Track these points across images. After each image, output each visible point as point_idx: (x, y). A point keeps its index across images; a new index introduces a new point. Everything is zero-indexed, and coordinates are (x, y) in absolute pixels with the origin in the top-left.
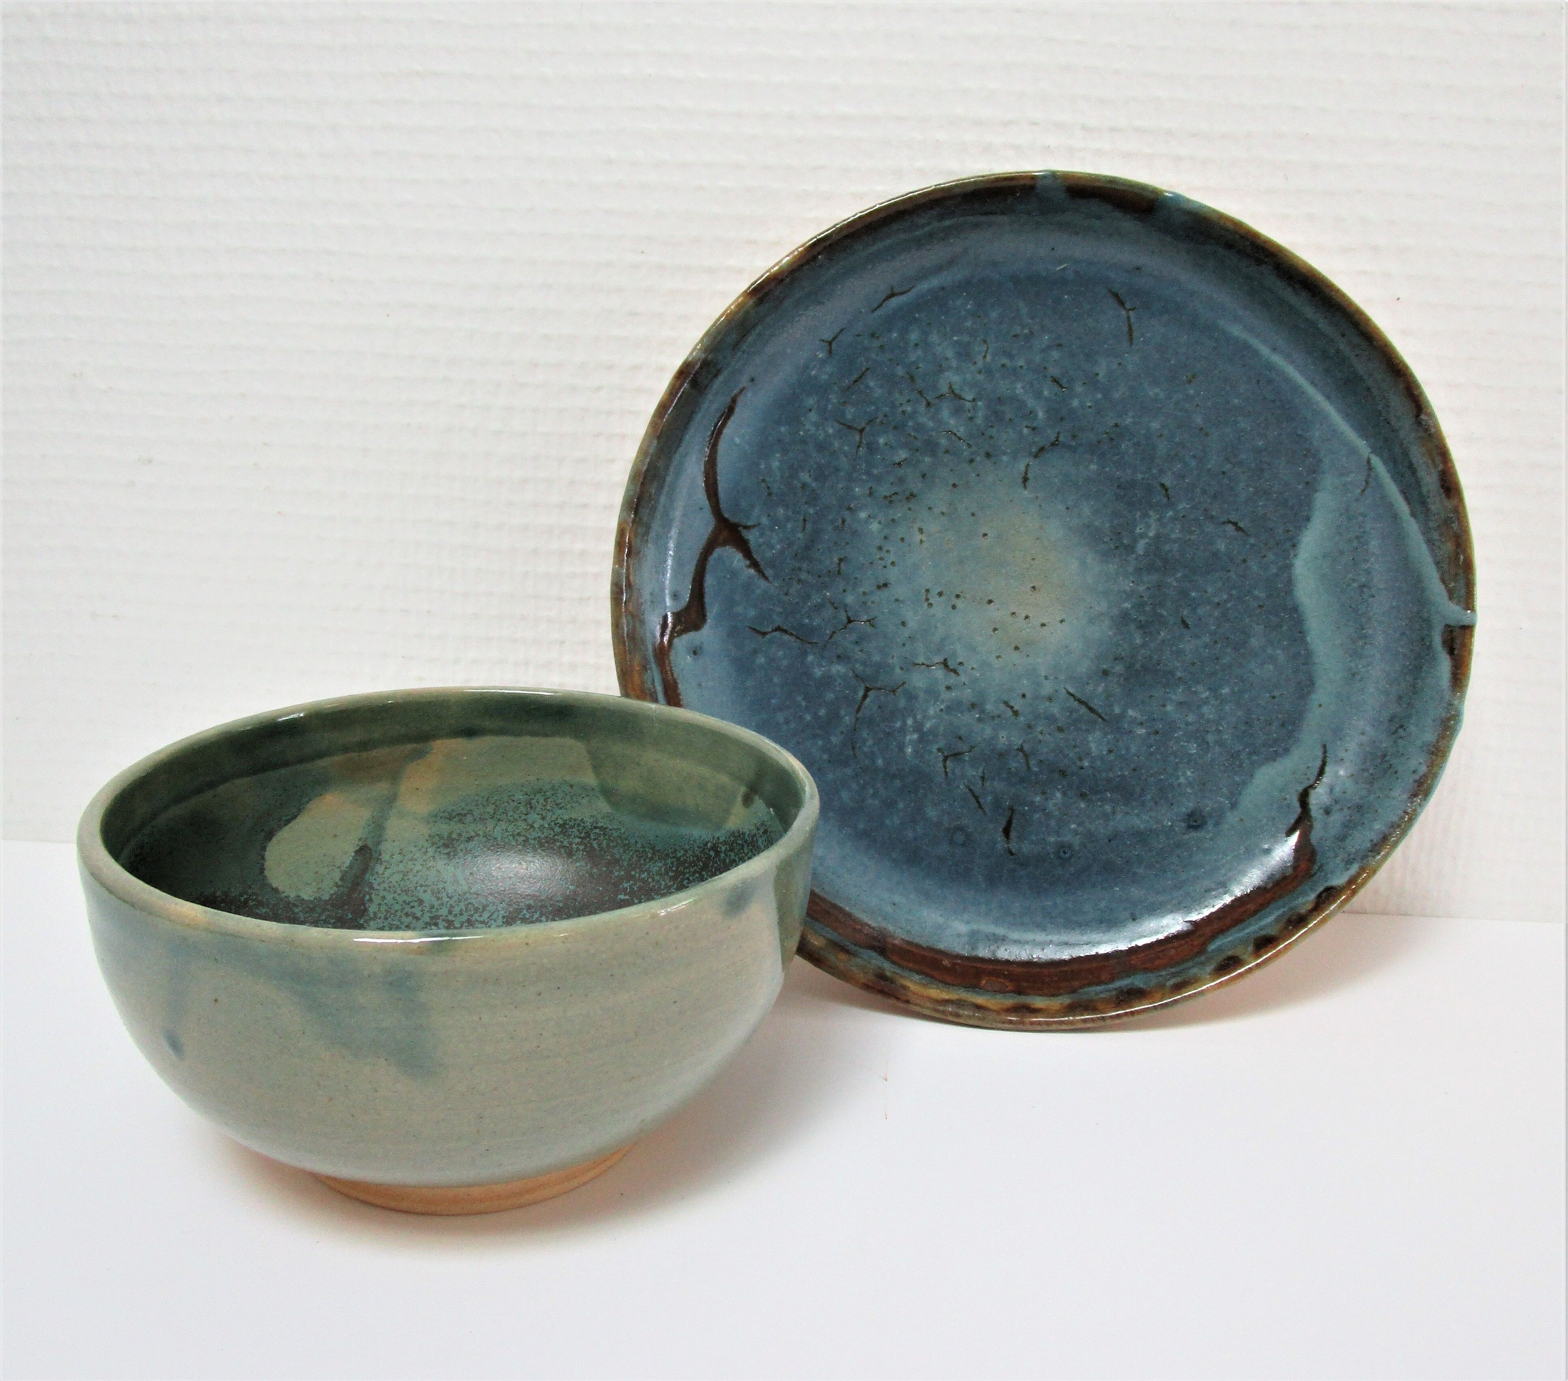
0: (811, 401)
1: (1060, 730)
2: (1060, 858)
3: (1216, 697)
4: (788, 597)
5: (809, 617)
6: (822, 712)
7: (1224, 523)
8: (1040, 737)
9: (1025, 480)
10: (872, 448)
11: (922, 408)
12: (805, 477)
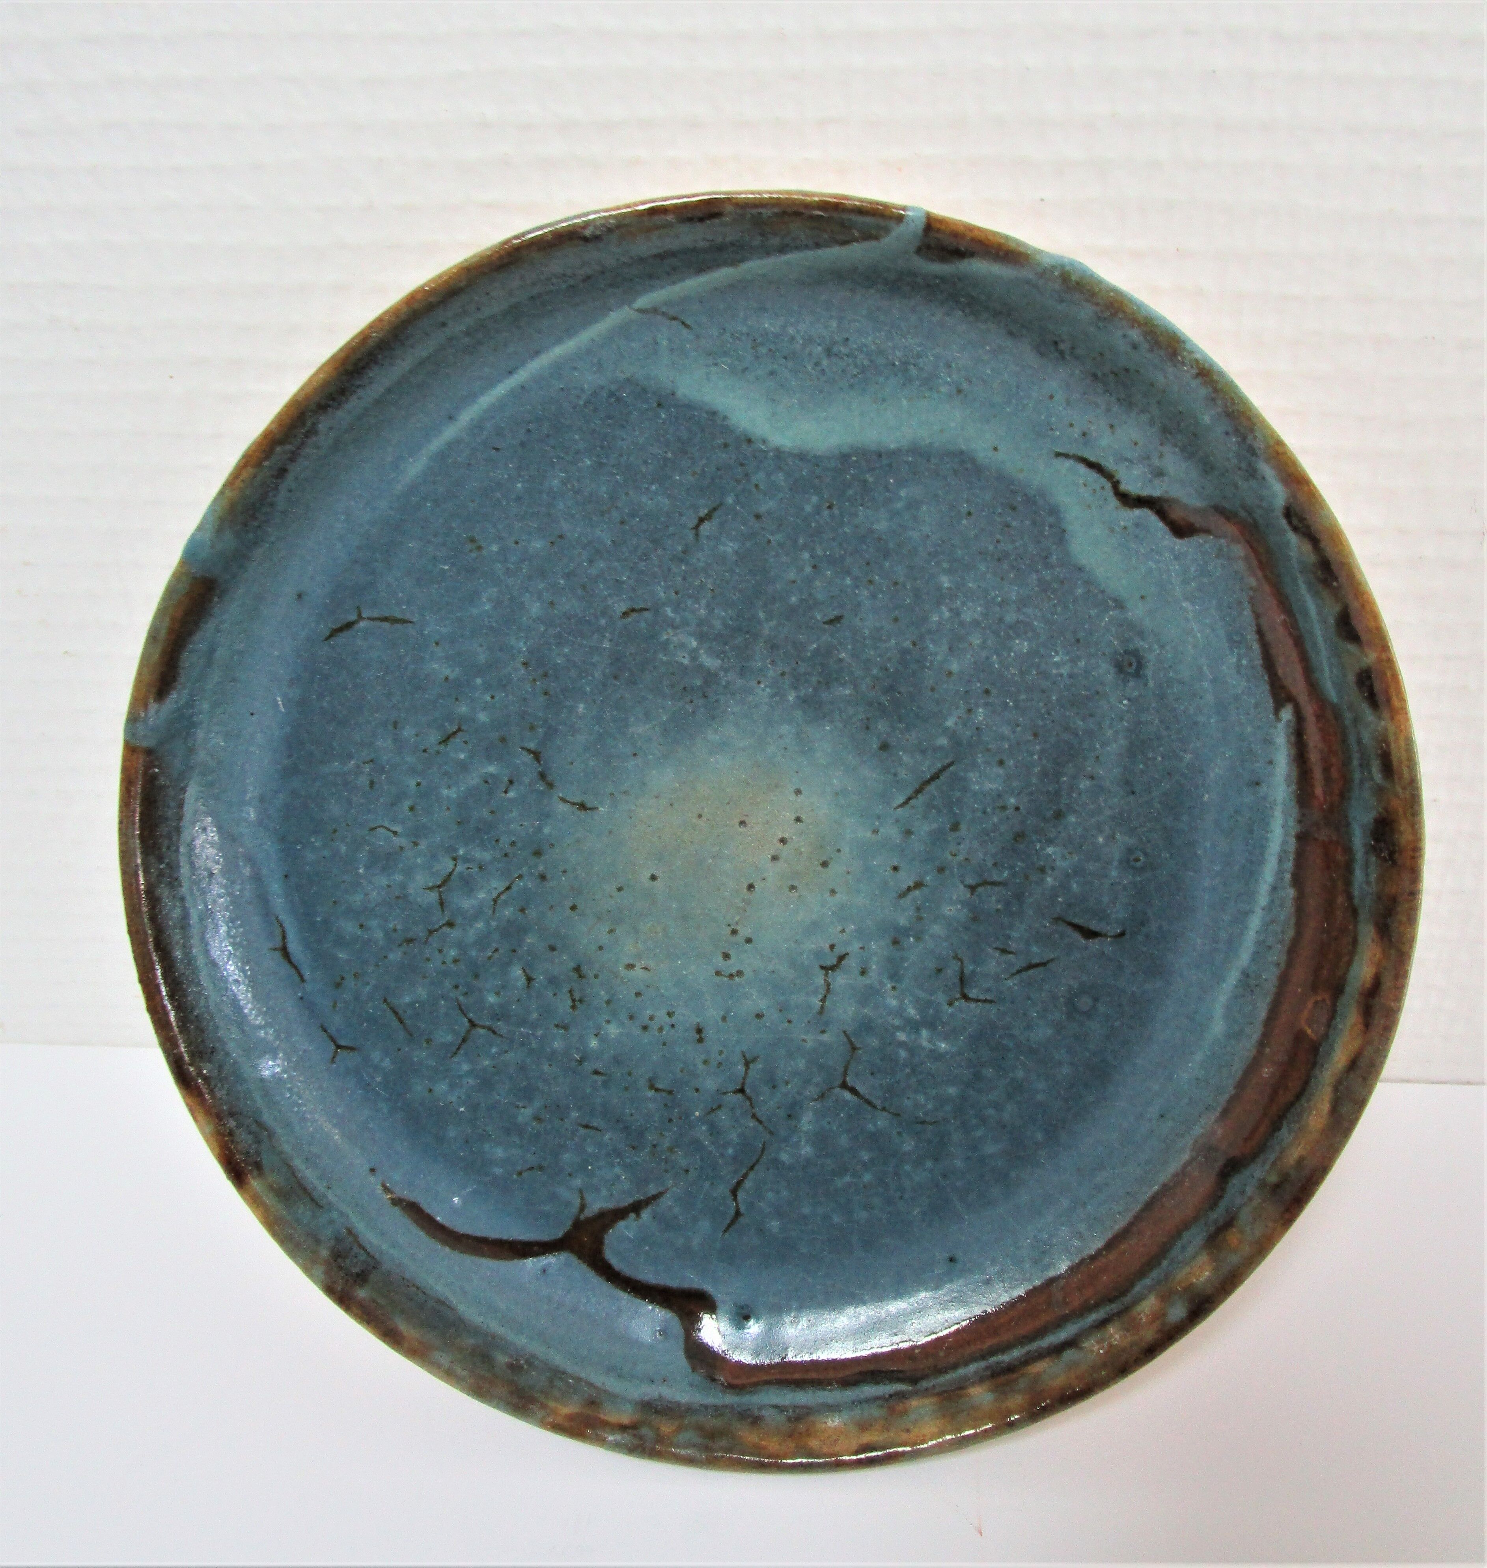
0: (419, 1087)
1: (955, 827)
2: (1142, 869)
3: (953, 597)
4: (692, 1170)
5: (726, 1145)
6: (865, 1156)
7: (697, 535)
8: (960, 858)
9: (583, 807)
10: (501, 1014)
11: (454, 934)
12: (525, 1114)
